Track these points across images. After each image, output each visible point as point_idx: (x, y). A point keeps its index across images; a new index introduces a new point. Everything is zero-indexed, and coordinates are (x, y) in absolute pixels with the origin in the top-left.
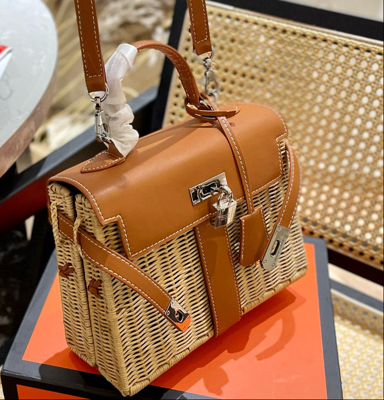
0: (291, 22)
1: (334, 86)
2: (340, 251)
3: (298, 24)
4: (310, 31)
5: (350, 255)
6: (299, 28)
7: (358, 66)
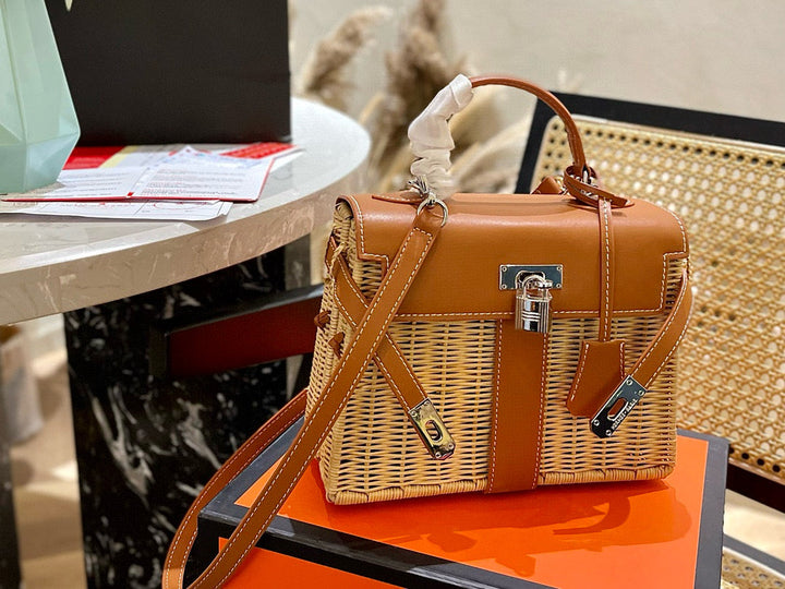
0: (681, 134)
1: (741, 216)
2: (744, 466)
3: (691, 135)
4: (707, 143)
5: (760, 472)
6: (693, 141)
7: (773, 185)
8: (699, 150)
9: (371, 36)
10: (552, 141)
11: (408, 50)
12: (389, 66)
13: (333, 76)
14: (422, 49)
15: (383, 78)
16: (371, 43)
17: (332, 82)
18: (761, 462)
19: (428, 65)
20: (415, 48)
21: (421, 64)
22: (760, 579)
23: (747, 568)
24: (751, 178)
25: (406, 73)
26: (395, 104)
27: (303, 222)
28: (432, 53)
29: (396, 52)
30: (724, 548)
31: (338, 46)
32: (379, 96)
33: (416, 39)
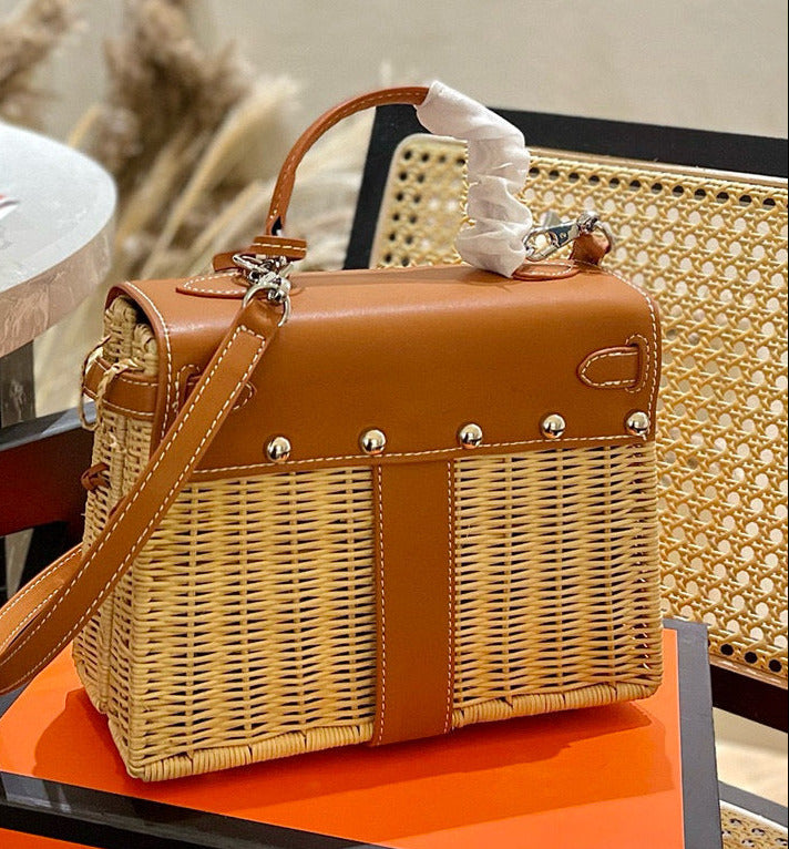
8: (636, 184)
9: (80, 16)
10: (403, 176)
11: (141, 35)
12: (110, 62)
13: (21, 79)
14: (164, 34)
15: (100, 82)
16: (81, 26)
17: (22, 89)
18: (751, 657)
19: (173, 59)
20: (151, 31)
21: (162, 57)
22: (753, 836)
23: (733, 821)
24: (717, 223)
25: (138, 73)
26: (123, 122)
27: (32, 318)
28: (179, 39)
29: (121, 42)
30: (722, 803)
31: (28, 32)
32: (95, 110)
33: (154, 19)
